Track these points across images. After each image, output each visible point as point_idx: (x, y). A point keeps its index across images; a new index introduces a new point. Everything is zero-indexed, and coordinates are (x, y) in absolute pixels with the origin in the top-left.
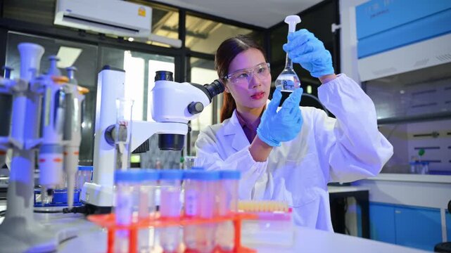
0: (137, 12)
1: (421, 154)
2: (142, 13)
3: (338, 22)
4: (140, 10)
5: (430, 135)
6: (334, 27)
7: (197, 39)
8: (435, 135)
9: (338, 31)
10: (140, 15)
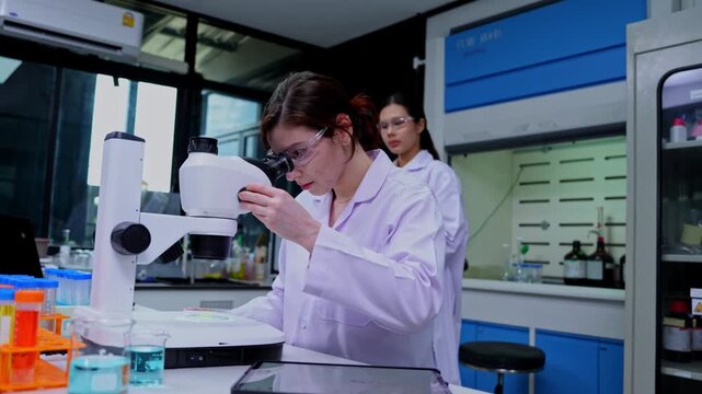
0: (121, 20)
1: (524, 251)
2: (128, 22)
3: (422, 57)
4: (125, 17)
5: (538, 225)
6: (417, 62)
7: (218, 51)
8: (545, 226)
9: (422, 68)
10: (125, 24)
